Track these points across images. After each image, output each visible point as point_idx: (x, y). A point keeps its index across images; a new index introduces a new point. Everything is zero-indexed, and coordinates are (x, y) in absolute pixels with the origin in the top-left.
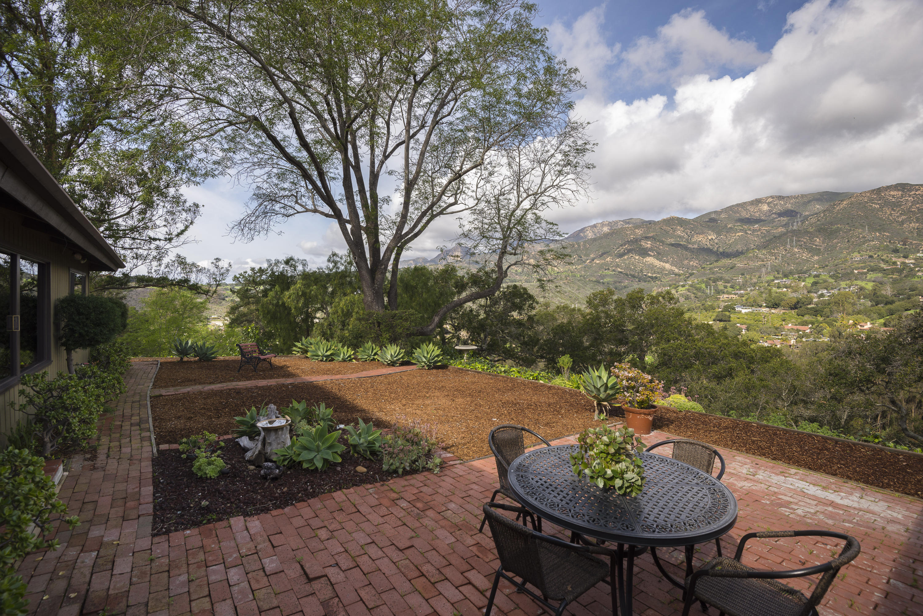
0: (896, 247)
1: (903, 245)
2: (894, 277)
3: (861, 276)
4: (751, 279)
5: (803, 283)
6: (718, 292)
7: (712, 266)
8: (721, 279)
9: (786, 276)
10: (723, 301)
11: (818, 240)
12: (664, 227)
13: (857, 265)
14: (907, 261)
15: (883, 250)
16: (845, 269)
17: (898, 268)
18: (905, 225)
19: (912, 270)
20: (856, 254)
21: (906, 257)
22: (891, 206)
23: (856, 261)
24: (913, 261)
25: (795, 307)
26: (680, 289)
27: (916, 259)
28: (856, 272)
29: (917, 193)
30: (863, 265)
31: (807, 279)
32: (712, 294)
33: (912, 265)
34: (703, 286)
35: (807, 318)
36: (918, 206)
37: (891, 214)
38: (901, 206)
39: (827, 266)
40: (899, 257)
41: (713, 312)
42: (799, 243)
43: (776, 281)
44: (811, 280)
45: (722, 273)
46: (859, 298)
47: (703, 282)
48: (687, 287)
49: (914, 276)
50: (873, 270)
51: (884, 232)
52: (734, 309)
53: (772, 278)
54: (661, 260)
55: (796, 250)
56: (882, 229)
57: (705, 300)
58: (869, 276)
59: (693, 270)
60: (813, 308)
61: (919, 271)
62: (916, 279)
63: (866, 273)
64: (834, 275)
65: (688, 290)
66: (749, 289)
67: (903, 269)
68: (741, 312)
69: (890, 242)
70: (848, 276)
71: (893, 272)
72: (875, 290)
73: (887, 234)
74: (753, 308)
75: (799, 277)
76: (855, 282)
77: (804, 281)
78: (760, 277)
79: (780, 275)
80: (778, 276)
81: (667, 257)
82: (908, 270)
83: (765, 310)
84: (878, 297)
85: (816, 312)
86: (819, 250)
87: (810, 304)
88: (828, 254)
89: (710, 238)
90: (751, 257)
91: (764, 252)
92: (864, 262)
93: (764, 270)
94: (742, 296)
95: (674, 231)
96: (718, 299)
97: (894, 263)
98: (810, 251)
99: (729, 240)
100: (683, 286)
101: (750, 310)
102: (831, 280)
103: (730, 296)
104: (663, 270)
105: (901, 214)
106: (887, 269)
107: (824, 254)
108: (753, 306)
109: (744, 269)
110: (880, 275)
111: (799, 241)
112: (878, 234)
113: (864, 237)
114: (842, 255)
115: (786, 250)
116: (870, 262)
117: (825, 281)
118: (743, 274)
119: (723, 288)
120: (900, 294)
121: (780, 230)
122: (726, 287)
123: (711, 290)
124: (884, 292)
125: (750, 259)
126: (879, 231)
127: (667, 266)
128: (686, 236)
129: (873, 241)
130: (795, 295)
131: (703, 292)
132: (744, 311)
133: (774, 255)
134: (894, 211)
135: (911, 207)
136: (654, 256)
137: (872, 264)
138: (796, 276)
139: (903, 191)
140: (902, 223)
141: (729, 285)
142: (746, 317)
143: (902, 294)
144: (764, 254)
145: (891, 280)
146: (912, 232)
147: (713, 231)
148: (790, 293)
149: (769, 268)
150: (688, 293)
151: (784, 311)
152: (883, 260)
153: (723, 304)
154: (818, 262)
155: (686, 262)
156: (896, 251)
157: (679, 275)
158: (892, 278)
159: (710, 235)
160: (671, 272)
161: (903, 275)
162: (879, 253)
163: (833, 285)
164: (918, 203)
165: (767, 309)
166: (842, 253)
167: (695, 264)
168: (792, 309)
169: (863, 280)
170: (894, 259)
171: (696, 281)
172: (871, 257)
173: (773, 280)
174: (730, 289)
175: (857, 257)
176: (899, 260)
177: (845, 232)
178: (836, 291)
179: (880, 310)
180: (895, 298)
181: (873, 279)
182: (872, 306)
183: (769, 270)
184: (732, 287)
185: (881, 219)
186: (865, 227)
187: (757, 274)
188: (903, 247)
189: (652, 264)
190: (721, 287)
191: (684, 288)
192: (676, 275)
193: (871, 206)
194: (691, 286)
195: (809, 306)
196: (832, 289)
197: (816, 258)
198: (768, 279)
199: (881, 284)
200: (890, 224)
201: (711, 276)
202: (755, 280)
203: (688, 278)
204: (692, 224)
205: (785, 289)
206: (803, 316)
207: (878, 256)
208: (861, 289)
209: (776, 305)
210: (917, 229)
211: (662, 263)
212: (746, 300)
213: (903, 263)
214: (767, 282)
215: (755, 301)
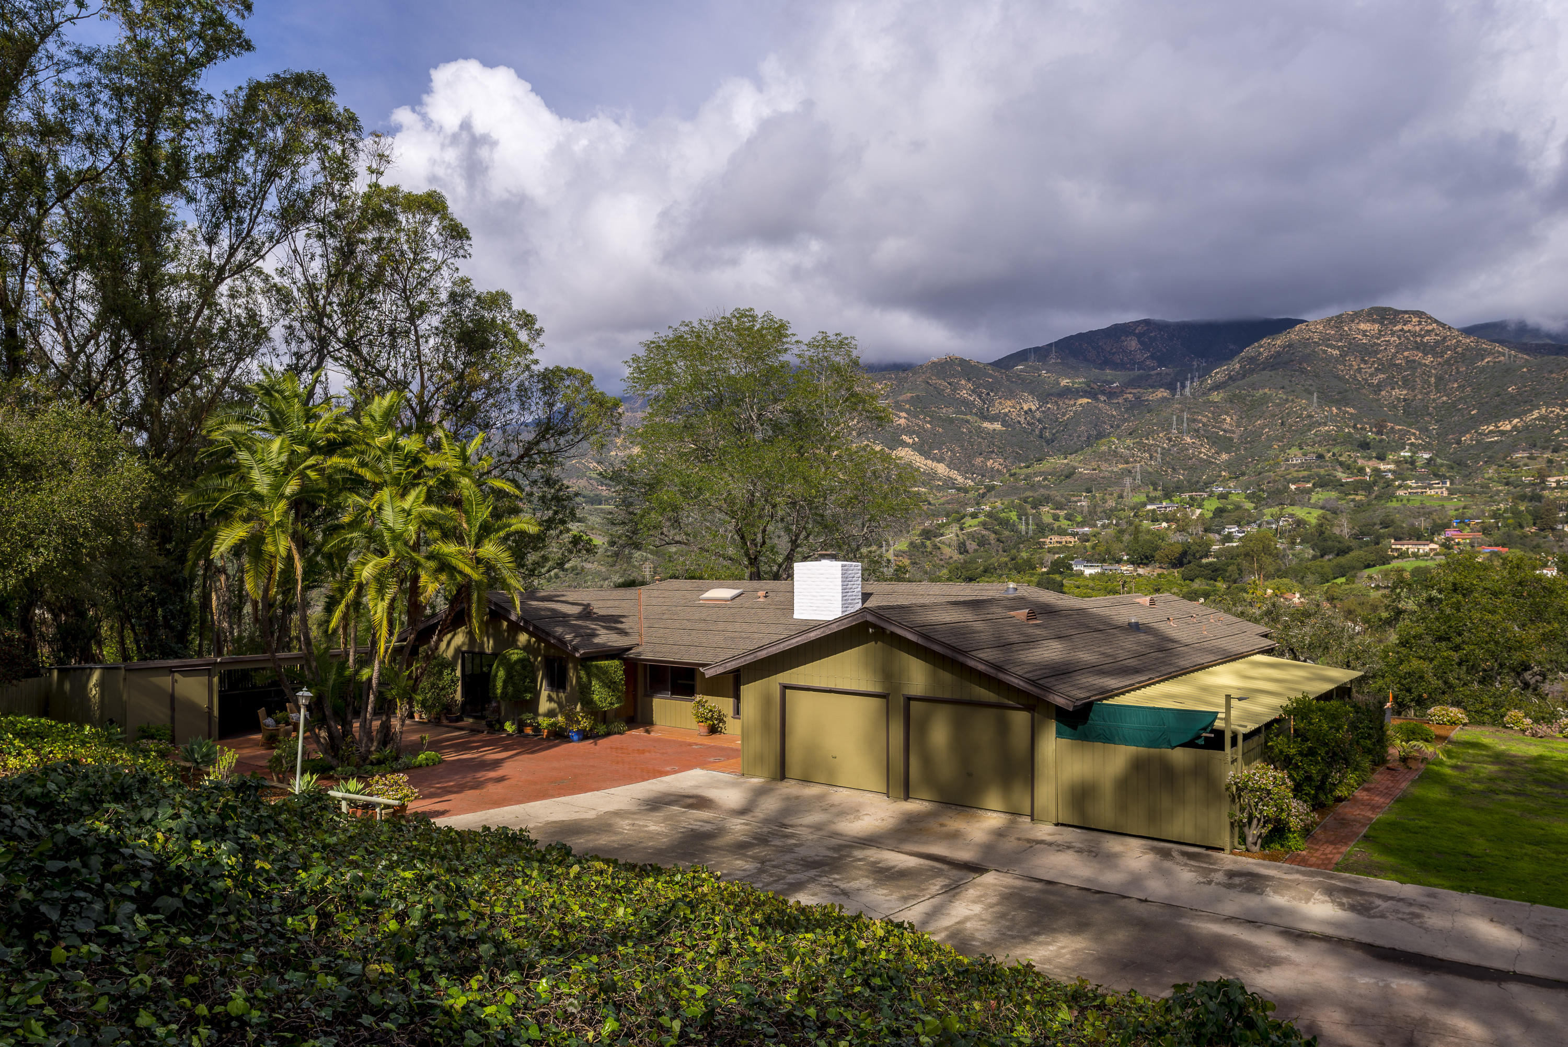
0: (1366, 437)
1: (1377, 433)
2: (1358, 498)
3: (1301, 498)
4: (1104, 500)
5: (1198, 512)
6: (1042, 529)
7: (1030, 470)
8: (1047, 500)
9: (1168, 496)
10: (1050, 551)
11: (1228, 419)
12: (934, 380)
13: (1295, 474)
14: (1382, 467)
15: (1343, 444)
16: (1275, 481)
17: (1365, 482)
18: (1383, 393)
19: (1388, 484)
20: (1295, 450)
21: (1381, 458)
22: (1360, 352)
23: (1295, 465)
24: (1392, 467)
25: (1179, 561)
26: (969, 521)
27: (1397, 463)
28: (1293, 487)
29: (1406, 328)
30: (1306, 473)
31: (1205, 503)
32: (1031, 533)
33: (1390, 476)
34: (1013, 516)
35: (1198, 585)
36: (1406, 354)
37: (1359, 370)
38: (1377, 352)
39: (1243, 474)
40: (1370, 458)
41: (1032, 575)
42: (1194, 426)
43: (1149, 507)
44: (1212, 505)
45: (1047, 487)
46: (1293, 543)
47: (1011, 507)
48: (982, 518)
49: (1391, 496)
50: (1323, 483)
51: (1347, 405)
52: (1069, 567)
53: (1143, 498)
54: (926, 454)
55: (1189, 440)
56: (1342, 400)
57: (1016, 546)
58: (1314, 498)
59: (992, 478)
60: (1211, 564)
61: (1400, 486)
62: (1394, 504)
63: (1309, 491)
64: (1254, 493)
65: (984, 524)
66: (1099, 523)
67: (1375, 483)
68: (1082, 573)
69: (1355, 427)
70: (1278, 496)
71: (1357, 487)
72: (1321, 525)
73: (1351, 410)
74: (1106, 566)
75: (1191, 498)
76: (1289, 510)
77: (1200, 506)
78: (1121, 497)
79: (1159, 493)
80: (1152, 494)
81: (940, 449)
82: (1381, 485)
83: (1126, 569)
84: (1325, 540)
85: (1215, 572)
86: (1231, 439)
87: (1207, 556)
88: (1246, 449)
89: (1026, 407)
90: (1104, 453)
91: (1129, 442)
92: (1309, 468)
93: (1128, 481)
94: (1085, 538)
95: (954, 390)
96: (1041, 545)
97: (1361, 470)
98: (1214, 443)
99: (1064, 415)
100: (974, 516)
101: (1098, 570)
102: (1249, 505)
103: (1064, 539)
104: (933, 479)
105: (1377, 369)
106: (1347, 483)
107: (1238, 449)
108: (1104, 561)
109: (1092, 479)
110: (1334, 494)
111: (1194, 420)
112: (1335, 410)
113: (1310, 416)
114: (1271, 452)
115: (1170, 440)
116: (1319, 467)
117: (1238, 507)
118: (1089, 491)
119: (1051, 520)
120: (1364, 534)
121: (1160, 395)
122: (1056, 518)
123: (1027, 524)
124: (1337, 531)
125: (1102, 457)
126: (1337, 403)
127: (941, 469)
128: (978, 402)
129: (1325, 424)
130: (1179, 537)
131: (1013, 528)
132: (1088, 572)
133: (1149, 451)
134: (1366, 362)
135: (1394, 355)
136: (913, 446)
137: (1322, 472)
138: (1186, 496)
139: (1382, 323)
140: (1378, 388)
141: (1062, 513)
142: (1091, 584)
143: (1368, 535)
144: (1128, 448)
145: (1352, 504)
146: (1395, 407)
147: (1032, 393)
148: (1170, 533)
149: (1139, 477)
150: (984, 532)
151: (1160, 571)
152: (1341, 464)
153: (1050, 558)
154: (1228, 465)
155: (978, 460)
156: (1364, 446)
157: (966, 491)
158: (1353, 500)
159: (1026, 401)
160: (949, 483)
161: (1373, 496)
162: (1336, 450)
163: (1250, 515)
164: (1407, 349)
165: (1130, 567)
166: (1271, 447)
167: (996, 466)
168: (1174, 566)
169: (1303, 505)
170: (1360, 462)
171: (998, 504)
172: (1320, 457)
173: (1145, 505)
174: (1064, 523)
175: (1296, 457)
176: (1370, 463)
177: (1278, 405)
178: (1252, 529)
179: (1322, 567)
180: (1354, 543)
181: (1321, 503)
182: (1314, 558)
183: (1138, 482)
184: (1068, 518)
185: (1340, 378)
186: (1312, 394)
187: (1116, 490)
188: (1377, 438)
189: (910, 465)
190: (1047, 519)
191: (975, 521)
192: (959, 489)
193: (1325, 352)
194: (990, 515)
195: (1204, 561)
196: (1248, 523)
197: (1225, 456)
198: (1136, 500)
199: (1335, 513)
200: (1357, 389)
201: (1029, 493)
202: (1111, 503)
203: (983, 495)
204: (991, 376)
205: (1164, 525)
206: (1192, 580)
207: (1334, 455)
208: (1300, 523)
209: (1147, 558)
210: (1405, 400)
211: (929, 462)
212: (1093, 548)
213: (1376, 471)
214: (1132, 509)
215: (1108, 551)
